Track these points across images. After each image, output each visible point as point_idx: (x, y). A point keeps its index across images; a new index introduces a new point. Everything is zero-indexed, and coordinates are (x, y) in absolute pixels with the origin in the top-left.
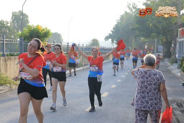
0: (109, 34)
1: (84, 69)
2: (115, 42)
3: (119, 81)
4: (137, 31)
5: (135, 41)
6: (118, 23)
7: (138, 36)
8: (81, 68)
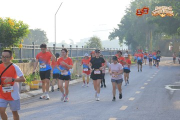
0: (116, 30)
1: (79, 83)
2: (124, 41)
3: (132, 99)
4: (157, 25)
5: (154, 39)
6: (128, 13)
7: (158, 32)
8: (75, 81)
